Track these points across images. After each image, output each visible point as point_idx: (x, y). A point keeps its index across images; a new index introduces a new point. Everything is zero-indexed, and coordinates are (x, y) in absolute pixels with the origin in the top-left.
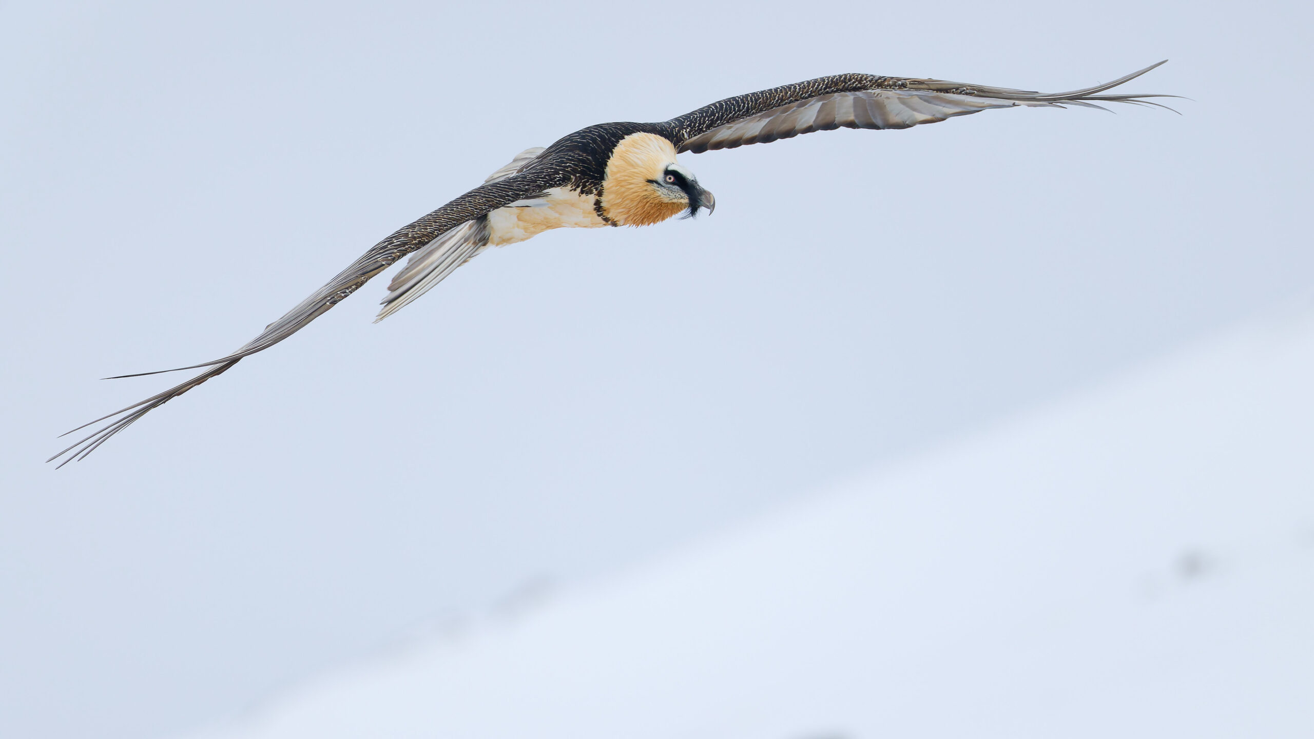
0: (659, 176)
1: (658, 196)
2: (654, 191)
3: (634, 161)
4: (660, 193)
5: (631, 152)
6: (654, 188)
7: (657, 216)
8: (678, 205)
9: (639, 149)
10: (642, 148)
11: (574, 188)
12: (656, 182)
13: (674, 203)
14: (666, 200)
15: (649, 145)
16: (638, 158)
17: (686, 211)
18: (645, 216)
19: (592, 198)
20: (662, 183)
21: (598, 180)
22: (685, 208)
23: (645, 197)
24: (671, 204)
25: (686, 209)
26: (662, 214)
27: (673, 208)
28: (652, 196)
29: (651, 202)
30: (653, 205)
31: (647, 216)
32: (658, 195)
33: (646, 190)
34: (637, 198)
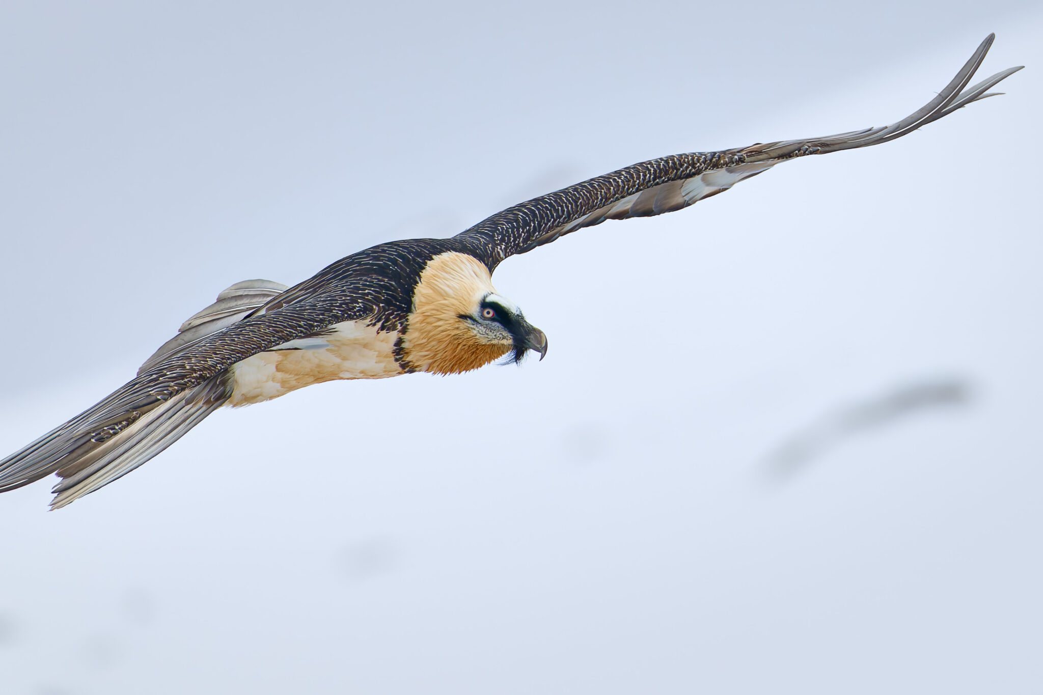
0: (474, 310)
1: (473, 336)
2: (469, 329)
3: (444, 290)
4: (475, 332)
5: (439, 278)
6: (468, 325)
7: (472, 362)
8: (499, 348)
9: (450, 273)
10: (452, 272)
11: (373, 322)
12: (471, 318)
13: (493, 345)
14: (484, 341)
15: (461, 269)
16: (448, 286)
17: (508, 356)
18: (457, 362)
19: (394, 336)
20: (478, 319)
21: (404, 311)
22: (507, 352)
23: (456, 337)
24: (489, 345)
25: (509, 352)
26: (478, 360)
27: (491, 352)
28: (466, 336)
29: (464, 343)
30: (466, 347)
31: (458, 362)
32: (473, 334)
33: (458, 328)
34: (447, 338)
